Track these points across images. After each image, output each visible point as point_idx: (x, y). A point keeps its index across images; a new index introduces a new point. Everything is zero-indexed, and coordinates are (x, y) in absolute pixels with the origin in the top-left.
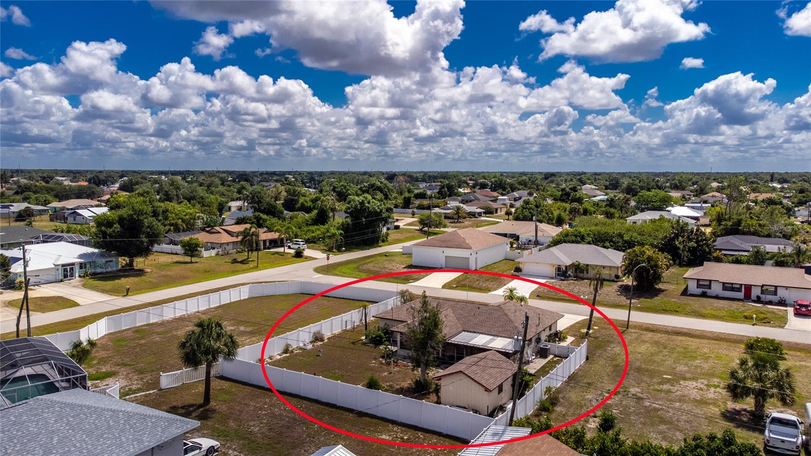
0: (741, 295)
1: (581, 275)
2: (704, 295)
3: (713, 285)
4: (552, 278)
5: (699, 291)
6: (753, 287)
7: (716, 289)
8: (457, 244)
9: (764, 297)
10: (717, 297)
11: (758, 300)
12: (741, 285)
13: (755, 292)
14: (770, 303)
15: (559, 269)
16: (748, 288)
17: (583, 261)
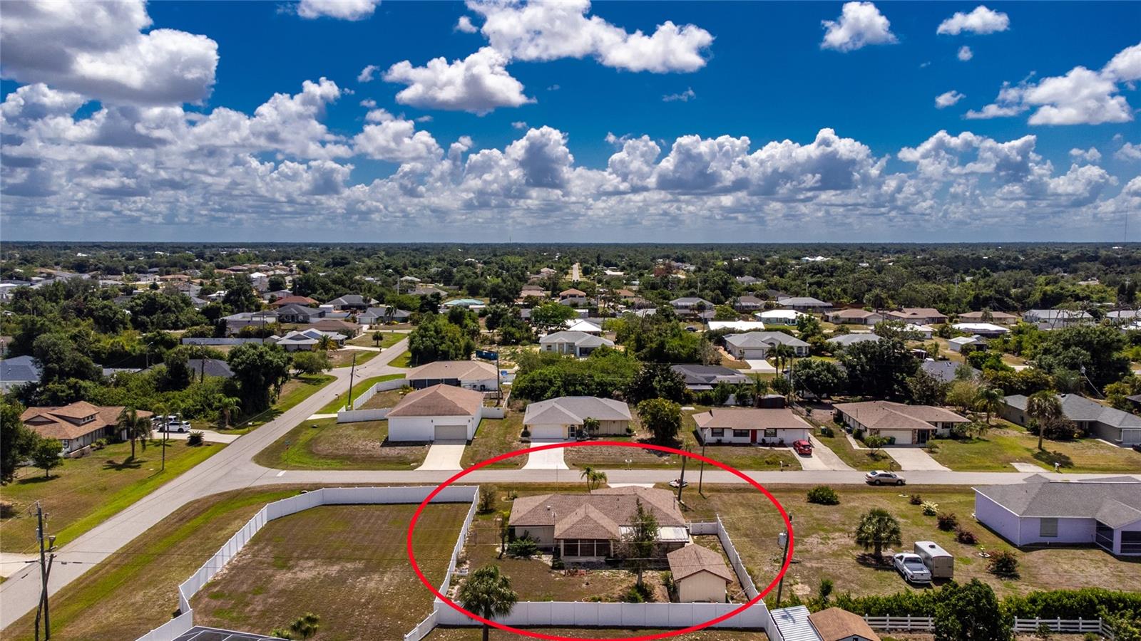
0: (748, 440)
1: (596, 432)
2: (719, 443)
3: (726, 432)
4: (566, 440)
5: (714, 439)
6: (758, 432)
7: (728, 437)
8: (448, 409)
9: (768, 440)
10: (730, 444)
11: (764, 444)
12: (748, 430)
13: (760, 436)
14: (773, 445)
15: (572, 428)
16: (754, 432)
17: (596, 416)
